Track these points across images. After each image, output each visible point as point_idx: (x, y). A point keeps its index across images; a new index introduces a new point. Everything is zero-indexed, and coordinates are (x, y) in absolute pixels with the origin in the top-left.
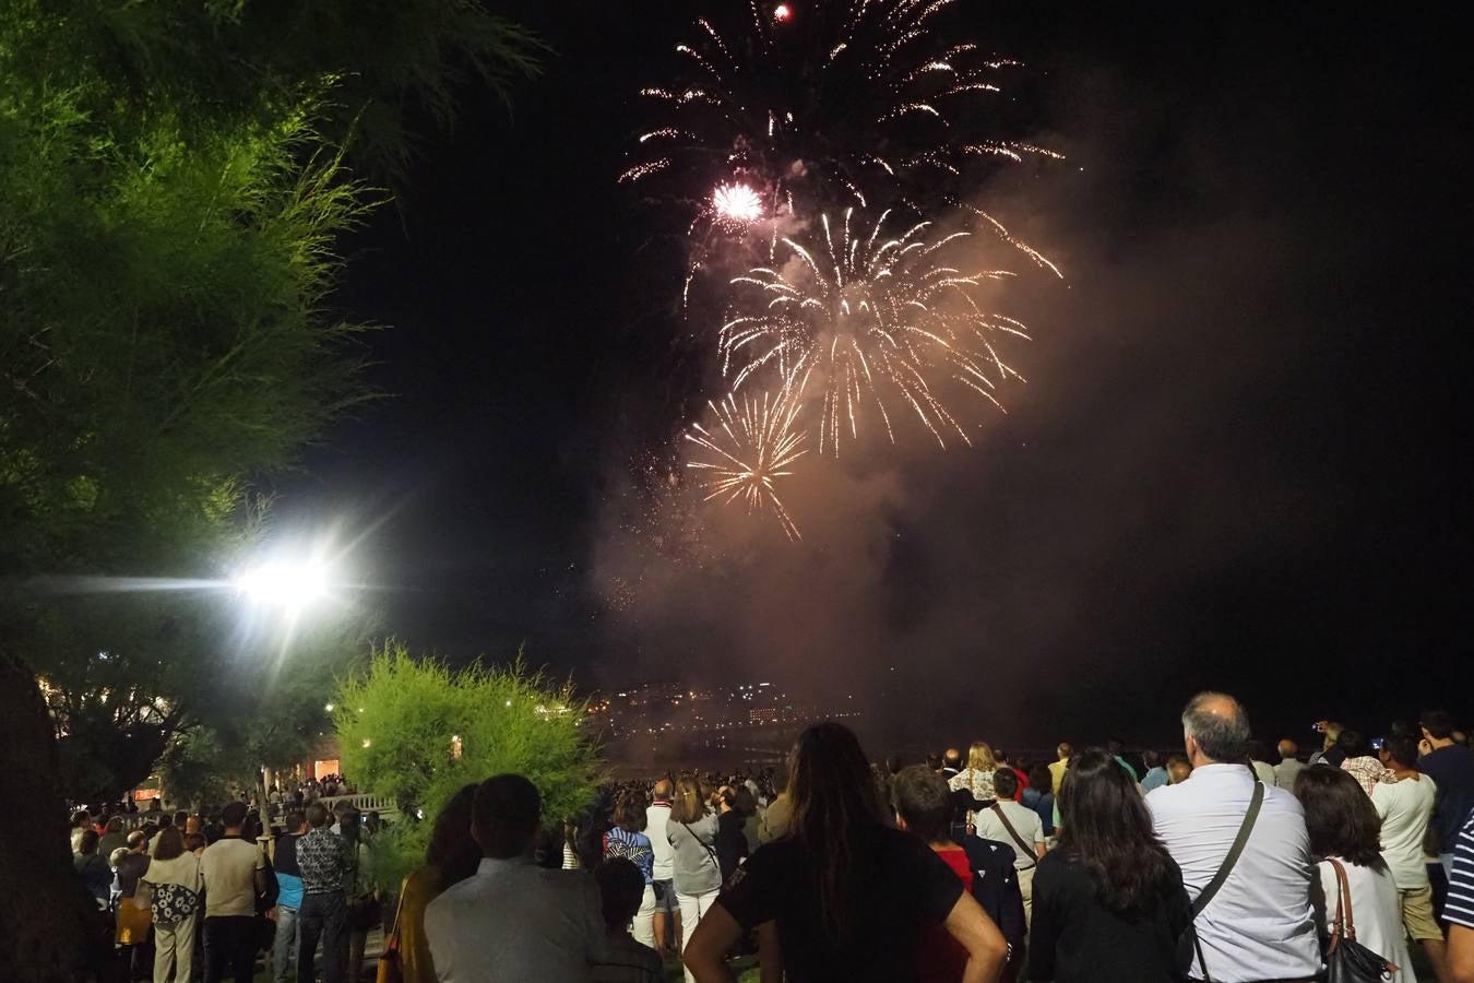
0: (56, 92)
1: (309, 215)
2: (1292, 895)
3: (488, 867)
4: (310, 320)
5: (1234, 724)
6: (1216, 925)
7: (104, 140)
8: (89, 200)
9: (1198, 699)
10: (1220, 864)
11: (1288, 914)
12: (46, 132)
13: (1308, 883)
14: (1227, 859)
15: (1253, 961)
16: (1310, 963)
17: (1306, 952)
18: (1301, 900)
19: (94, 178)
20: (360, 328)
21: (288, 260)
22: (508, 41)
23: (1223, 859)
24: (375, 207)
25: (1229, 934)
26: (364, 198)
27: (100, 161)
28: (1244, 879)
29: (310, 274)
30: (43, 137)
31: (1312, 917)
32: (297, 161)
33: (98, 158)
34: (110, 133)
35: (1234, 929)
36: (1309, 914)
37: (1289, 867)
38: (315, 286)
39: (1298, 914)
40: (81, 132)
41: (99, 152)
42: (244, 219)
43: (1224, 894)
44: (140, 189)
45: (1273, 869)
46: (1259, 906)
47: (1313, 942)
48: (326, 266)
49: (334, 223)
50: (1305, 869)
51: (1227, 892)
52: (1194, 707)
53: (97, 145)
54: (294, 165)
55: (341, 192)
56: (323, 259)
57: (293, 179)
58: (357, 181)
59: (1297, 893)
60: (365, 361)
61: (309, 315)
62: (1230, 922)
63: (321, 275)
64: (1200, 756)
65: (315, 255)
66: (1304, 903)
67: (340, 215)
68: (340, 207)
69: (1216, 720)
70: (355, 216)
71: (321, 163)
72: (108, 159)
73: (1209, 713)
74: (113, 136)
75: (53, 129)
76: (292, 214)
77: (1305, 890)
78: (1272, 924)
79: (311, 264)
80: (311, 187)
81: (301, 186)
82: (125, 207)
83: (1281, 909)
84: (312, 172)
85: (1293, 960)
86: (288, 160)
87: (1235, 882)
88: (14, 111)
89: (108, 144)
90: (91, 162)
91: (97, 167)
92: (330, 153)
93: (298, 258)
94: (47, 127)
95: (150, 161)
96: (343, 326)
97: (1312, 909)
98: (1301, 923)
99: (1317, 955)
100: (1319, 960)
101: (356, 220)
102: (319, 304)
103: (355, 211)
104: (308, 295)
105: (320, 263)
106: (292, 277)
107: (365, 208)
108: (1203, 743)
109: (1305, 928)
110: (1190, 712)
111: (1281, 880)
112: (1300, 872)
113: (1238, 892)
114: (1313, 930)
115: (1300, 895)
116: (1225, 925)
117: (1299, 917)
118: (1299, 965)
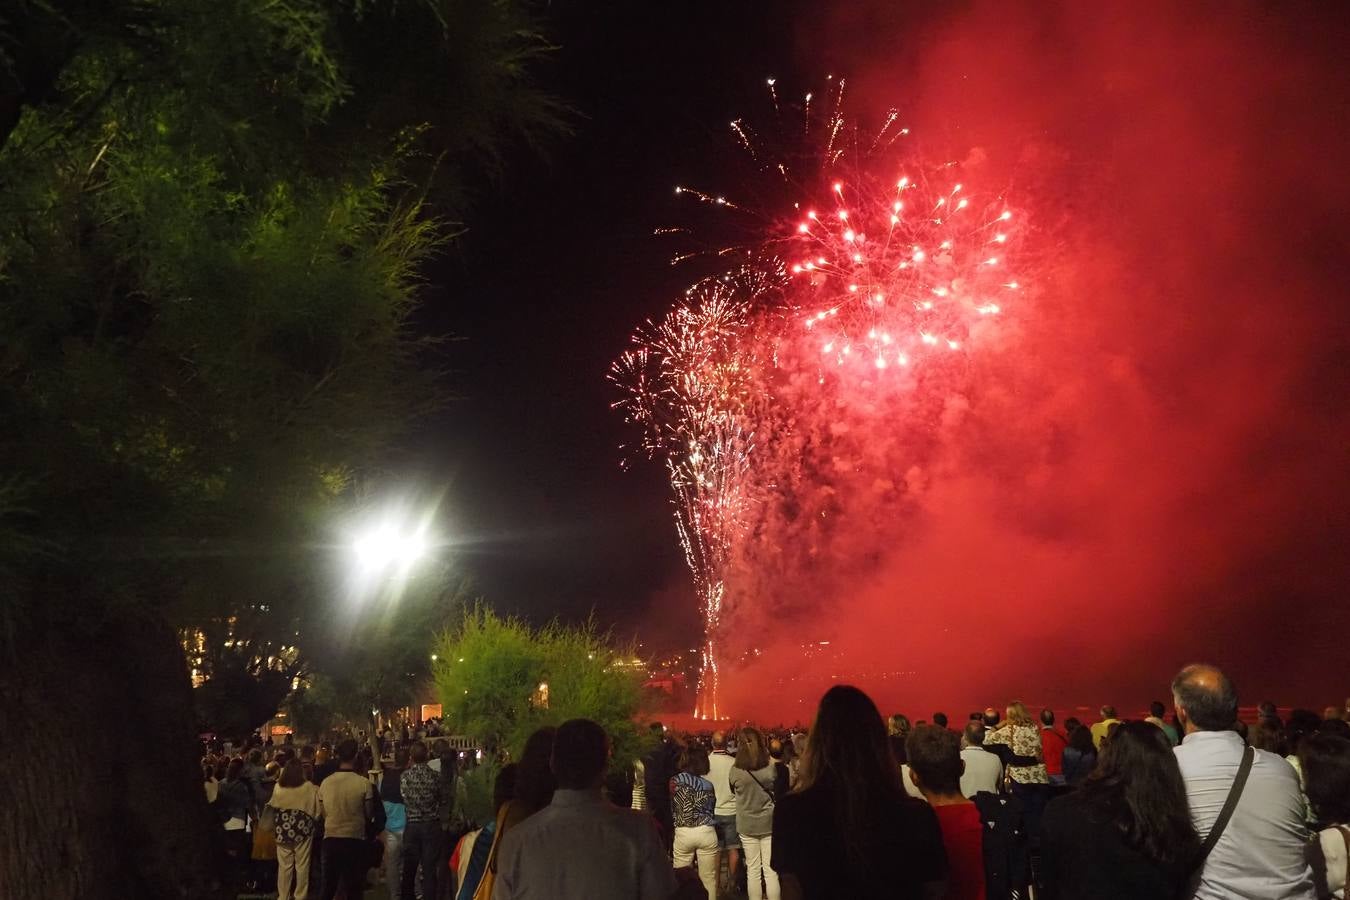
0: (200, 157)
1: (398, 245)
2: (1288, 857)
3: (560, 798)
4: (402, 332)
5: (1221, 696)
6: (1211, 883)
7: (237, 194)
8: (224, 244)
9: (1185, 670)
11: (1285, 875)
12: (193, 191)
13: (1303, 845)
14: (1218, 821)
18: (1296, 861)
19: (229, 225)
20: (439, 340)
21: (383, 284)
23: (1214, 821)
24: (450, 239)
25: (1223, 892)
26: (443, 231)
27: (233, 212)
28: (1236, 840)
29: (400, 295)
30: (190, 195)
31: (1310, 877)
32: (389, 202)
33: (231, 209)
34: (242, 187)
35: (1228, 888)
36: (1304, 876)
37: (1284, 829)
38: (405, 303)
39: (1295, 874)
40: (219, 188)
41: (232, 204)
42: (347, 252)
43: (1216, 854)
44: (268, 229)
45: (1263, 830)
46: (1250, 865)
48: (414, 287)
49: (417, 252)
50: (1300, 830)
51: (1219, 852)
52: (1181, 679)
53: (231, 199)
54: (385, 204)
55: (427, 225)
56: (411, 281)
57: (383, 217)
58: (437, 217)
59: (1294, 854)
60: (443, 370)
61: (401, 328)
62: (1225, 882)
63: (410, 296)
64: (1189, 725)
65: (404, 278)
66: (1299, 864)
67: (424, 246)
68: (425, 239)
69: (1204, 690)
70: (436, 247)
71: (406, 206)
72: (240, 209)
73: (1197, 685)
74: (243, 191)
75: (198, 187)
76: (385, 246)
77: (1302, 851)
78: (1268, 883)
79: (400, 288)
80: (400, 224)
81: (392, 225)
82: (252, 248)
83: (1277, 870)
84: (401, 212)
86: (381, 201)
87: (1228, 843)
88: (168, 174)
89: (239, 197)
90: (227, 212)
91: (231, 216)
92: (413, 197)
93: (390, 283)
94: (193, 187)
95: (273, 208)
96: (427, 339)
97: (1309, 870)
98: (1297, 883)
101: (437, 250)
102: (409, 319)
103: (435, 243)
104: (399, 312)
105: (409, 285)
106: (385, 298)
107: (443, 240)
108: (1192, 713)
109: (1300, 889)
110: (1178, 684)
111: (1276, 841)
112: (1296, 835)
113: (1230, 852)
114: (1313, 890)
115: (1295, 857)
116: (1220, 884)
117: (1295, 878)
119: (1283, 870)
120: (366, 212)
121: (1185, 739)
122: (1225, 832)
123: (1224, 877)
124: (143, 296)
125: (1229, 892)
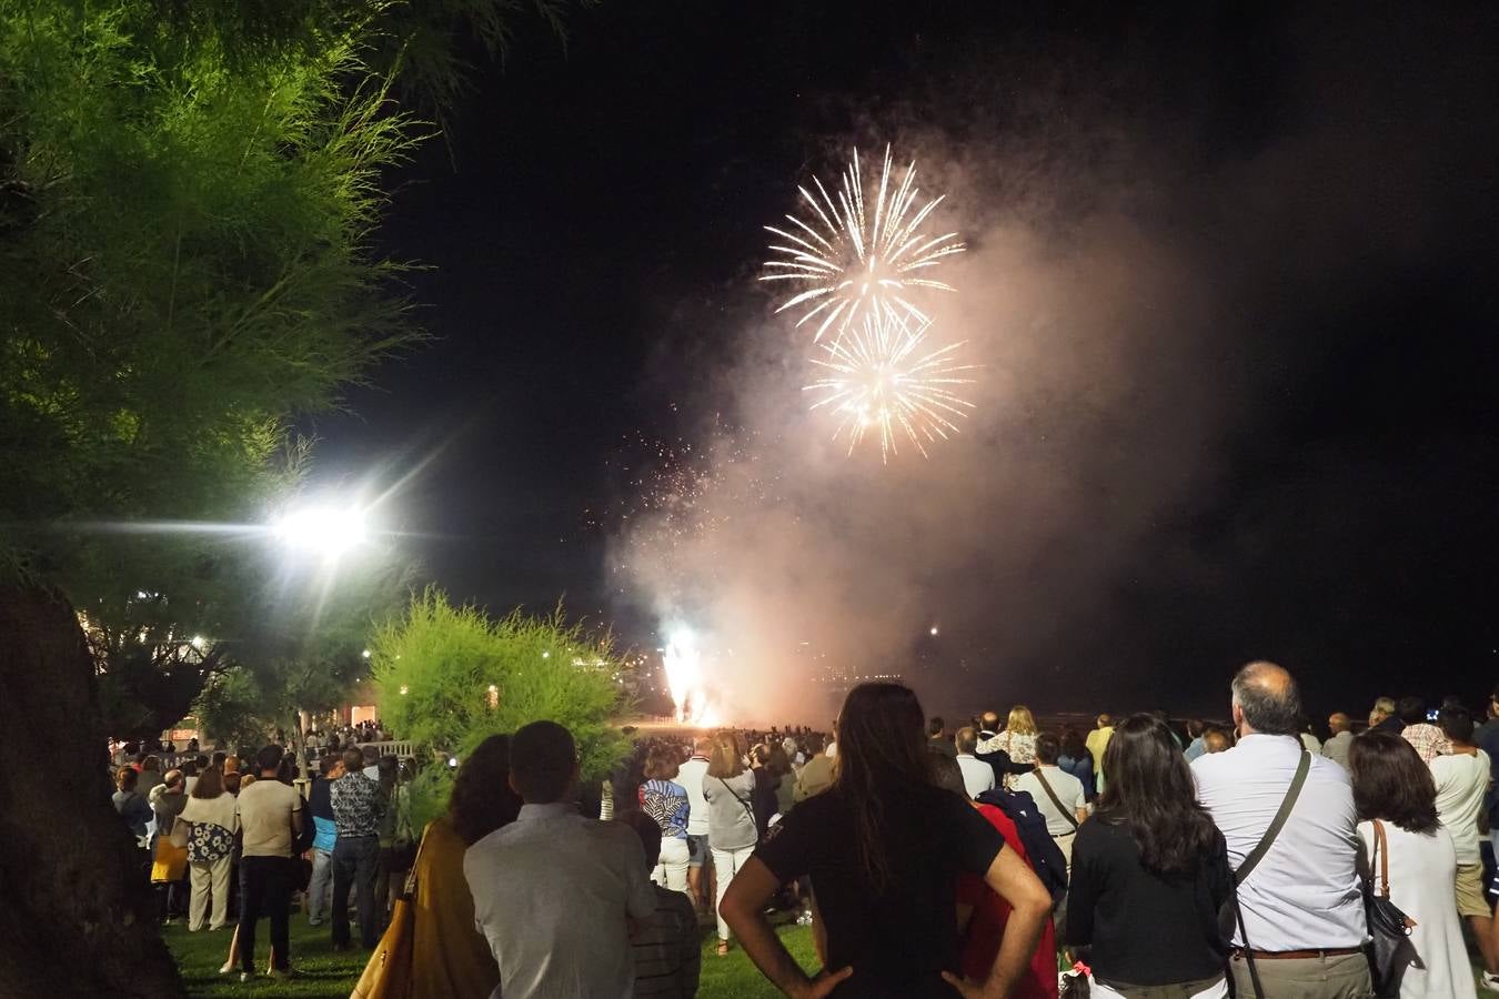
0: (98, 13)
1: (354, 149)
2: (1340, 864)
3: (529, 814)
4: (354, 257)
5: (1284, 700)
6: (1262, 892)
7: (146, 65)
8: (131, 127)
9: (1250, 668)
10: (1262, 836)
11: (1335, 883)
12: (87, 54)
13: (1355, 852)
14: (1269, 830)
15: (1297, 929)
16: (1355, 933)
18: (1347, 869)
19: (138, 104)
20: (404, 267)
21: (332, 194)
23: (1267, 826)
24: (419, 142)
25: (1273, 901)
26: (411, 132)
27: (142, 87)
28: (1288, 845)
29: (355, 209)
30: (84, 61)
31: (1358, 886)
32: (343, 92)
33: (139, 83)
34: (153, 58)
35: (1278, 897)
36: (1354, 884)
37: (1336, 835)
38: (359, 221)
39: (1344, 883)
40: (123, 56)
41: (140, 78)
42: (289, 151)
44: (182, 117)
45: (1319, 837)
46: (1306, 874)
47: (1359, 912)
48: (370, 202)
49: (375, 158)
50: (1352, 838)
51: (1272, 859)
53: (138, 70)
54: (339, 96)
55: (387, 125)
56: (367, 194)
57: (338, 111)
58: (403, 114)
59: (1345, 862)
60: (410, 302)
61: (353, 253)
62: (1275, 890)
63: (365, 212)
64: (1245, 726)
65: (360, 190)
66: (1351, 872)
67: (385, 149)
68: (386, 141)
69: (1267, 692)
70: (400, 151)
71: (364, 95)
72: (149, 86)
73: (1261, 686)
74: (155, 62)
75: (94, 52)
76: (337, 147)
77: (1353, 860)
78: (1318, 892)
79: (354, 200)
80: (353, 123)
81: (347, 117)
82: (165, 134)
83: (1328, 878)
84: (359, 102)
85: (1338, 929)
86: (333, 91)
87: (1280, 849)
89: (150, 69)
90: (133, 87)
91: (139, 92)
92: (375, 85)
93: (342, 192)
94: (88, 50)
95: (193, 87)
96: (387, 264)
97: (1358, 879)
98: (1347, 892)
99: (1363, 925)
100: (1365, 930)
101: (403, 155)
102: (363, 242)
103: (400, 146)
104: (352, 232)
105: (364, 198)
106: (336, 213)
107: (411, 142)
108: (1248, 715)
109: (1351, 897)
110: (1239, 684)
111: (1328, 848)
112: (1347, 842)
113: (1283, 859)
115: (1349, 866)
116: (1271, 893)
117: (1345, 887)
118: (1345, 935)
119: (1335, 879)
120: (314, 104)
121: (1240, 742)
122: (1278, 837)
123: (1275, 885)
124: (21, 189)
125: (1279, 901)
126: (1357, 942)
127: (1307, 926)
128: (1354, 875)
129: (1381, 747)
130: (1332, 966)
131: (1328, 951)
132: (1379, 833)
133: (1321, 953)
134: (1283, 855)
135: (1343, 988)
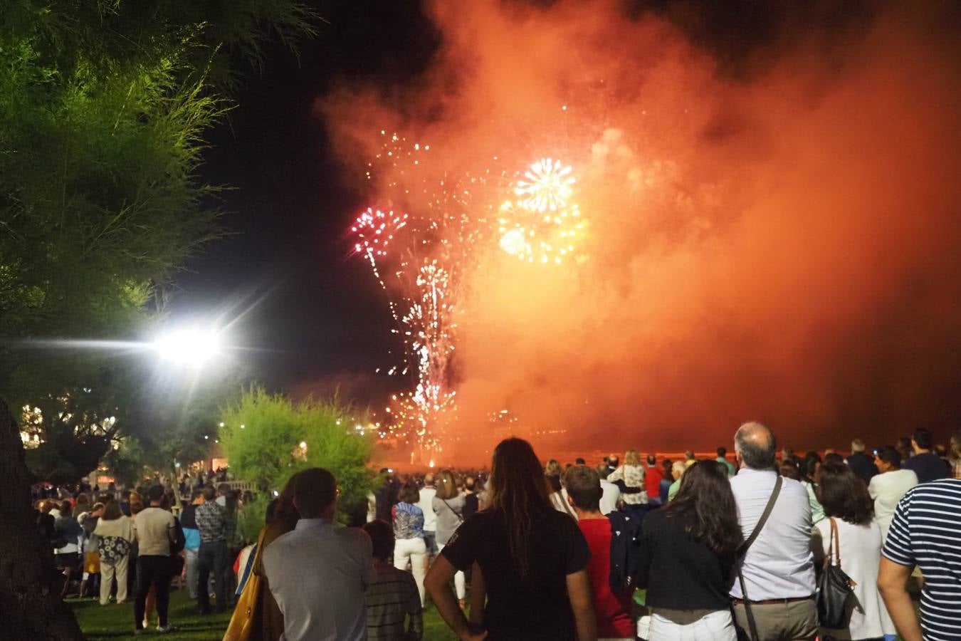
0: (20, 39)
1: (185, 116)
2: (799, 547)
3: (302, 524)
4: (189, 182)
6: (750, 566)
7: (52, 70)
8: (43, 109)
10: (753, 529)
11: (795, 559)
12: (15, 65)
13: (808, 539)
14: (756, 528)
15: (771, 587)
16: (808, 588)
17: (805, 582)
18: (804, 550)
19: (49, 94)
20: (219, 189)
21: (173, 145)
22: (296, 14)
23: (755, 525)
24: (224, 112)
25: (757, 571)
26: (219, 106)
27: (50, 83)
28: (767, 537)
29: (187, 154)
30: (13, 69)
31: (811, 559)
32: (176, 81)
33: (48, 81)
34: (56, 65)
35: (762, 569)
36: (807, 559)
37: (797, 530)
38: (191, 160)
39: (802, 558)
40: (37, 64)
41: (49, 78)
42: (143, 118)
43: (755, 547)
44: (78, 98)
46: (775, 553)
47: (810, 576)
48: (197, 148)
49: (198, 122)
50: (807, 530)
52: (741, 435)
53: (48, 73)
54: (173, 83)
55: (206, 101)
56: (195, 144)
57: (171, 93)
58: (214, 95)
59: (802, 545)
60: (221, 211)
61: (188, 179)
62: (760, 564)
63: (195, 155)
64: (743, 464)
65: (189, 141)
66: (805, 552)
67: (204, 116)
68: (205, 112)
69: (755, 444)
70: (214, 118)
71: (189, 84)
72: (55, 82)
74: (57, 68)
75: (19, 63)
76: (175, 115)
77: (807, 544)
78: (784, 564)
80: (185, 99)
81: (178, 99)
82: (66, 113)
83: (791, 556)
84: (186, 89)
85: (797, 586)
86: (171, 81)
87: (762, 539)
89: (55, 72)
90: (45, 84)
91: (48, 86)
92: (195, 79)
93: (178, 144)
94: (15, 62)
95: (82, 82)
96: (208, 187)
97: (811, 555)
98: (802, 564)
99: (813, 583)
100: (814, 586)
101: (214, 120)
102: (194, 172)
103: (213, 115)
104: (187, 168)
105: (193, 146)
106: (175, 156)
107: (219, 112)
108: (745, 458)
110: (739, 439)
111: (792, 538)
112: (804, 533)
113: (764, 546)
114: (813, 567)
115: (803, 547)
116: (755, 566)
117: (802, 560)
118: (801, 590)
119: (797, 556)
120: (158, 89)
121: (739, 472)
122: (761, 532)
123: (759, 561)
125: (761, 571)
126: (808, 594)
127: (778, 585)
128: (808, 553)
129: (836, 471)
130: (792, 608)
131: (790, 600)
132: (834, 527)
133: (786, 601)
134: (764, 543)
135: (799, 621)
